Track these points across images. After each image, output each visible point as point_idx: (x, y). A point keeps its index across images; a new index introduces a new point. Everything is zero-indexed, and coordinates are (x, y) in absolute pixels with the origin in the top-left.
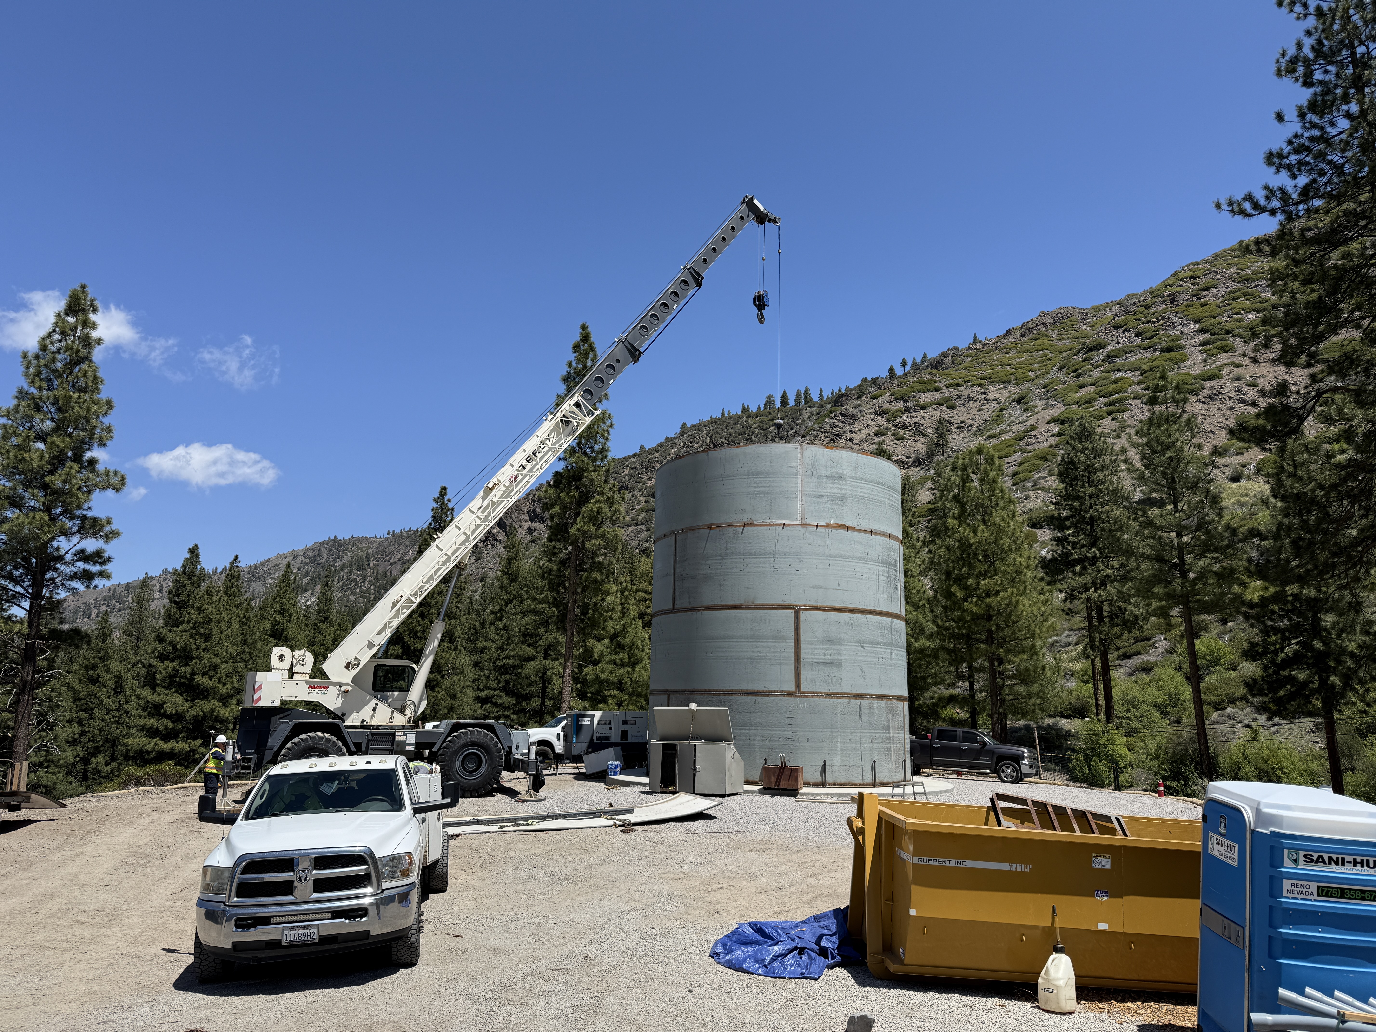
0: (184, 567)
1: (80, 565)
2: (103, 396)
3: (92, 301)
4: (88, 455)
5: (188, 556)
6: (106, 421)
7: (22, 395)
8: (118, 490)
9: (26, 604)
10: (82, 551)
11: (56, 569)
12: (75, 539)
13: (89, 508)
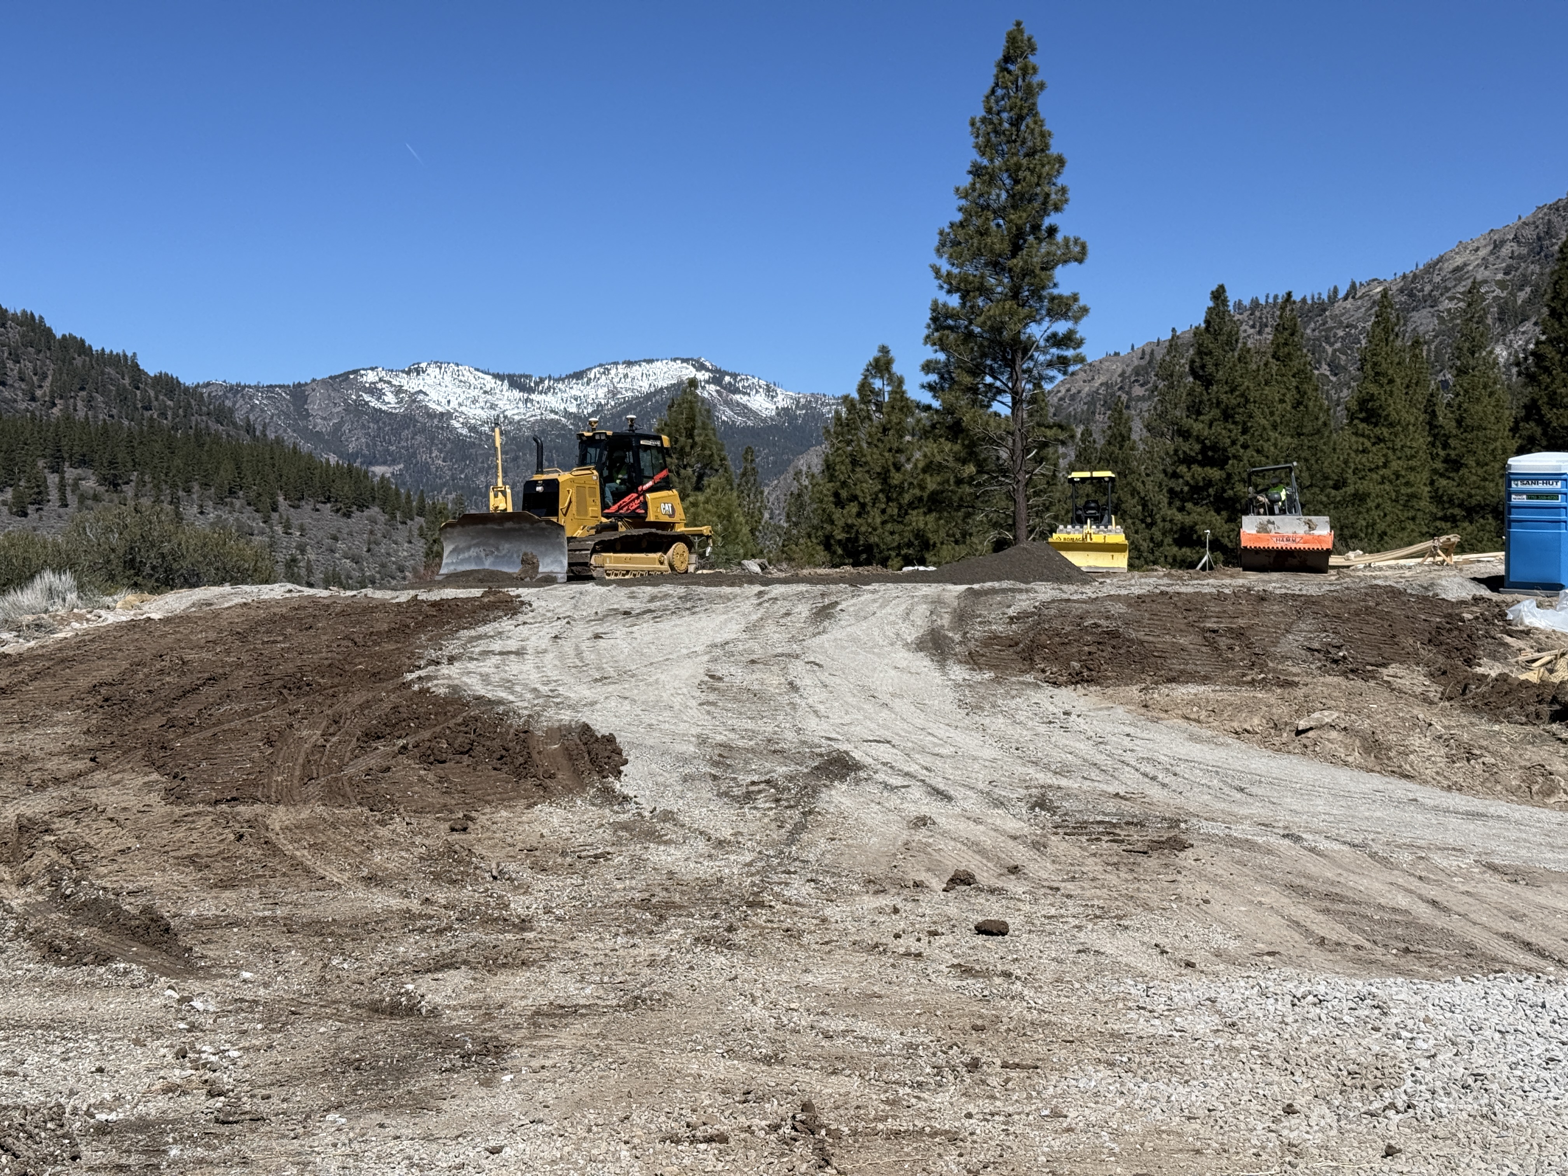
0: (1207, 322)
1: (1054, 350)
2: (1054, 151)
3: (1029, 39)
4: (1047, 222)
5: (1211, 304)
6: (1060, 181)
7: (977, 171)
8: (1080, 261)
9: (1008, 399)
10: (1054, 335)
11: (1031, 358)
12: (1046, 323)
13: (1055, 285)
